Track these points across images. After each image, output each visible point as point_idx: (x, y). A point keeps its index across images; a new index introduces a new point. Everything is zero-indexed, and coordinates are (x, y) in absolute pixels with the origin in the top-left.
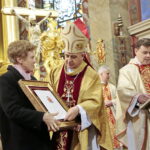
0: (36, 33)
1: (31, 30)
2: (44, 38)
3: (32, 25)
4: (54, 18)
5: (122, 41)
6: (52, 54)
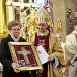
2: (29, 19)
3: (22, 11)
4: (34, 8)
5: (71, 21)
6: (33, 27)
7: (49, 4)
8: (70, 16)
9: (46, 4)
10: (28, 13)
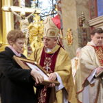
0: (25, 24)
1: (22, 22)
2: (31, 27)
4: (38, 14)
5: (84, 30)
6: (36, 38)
7: (56, 9)
8: (84, 25)
9: (54, 10)
10: (31, 20)
